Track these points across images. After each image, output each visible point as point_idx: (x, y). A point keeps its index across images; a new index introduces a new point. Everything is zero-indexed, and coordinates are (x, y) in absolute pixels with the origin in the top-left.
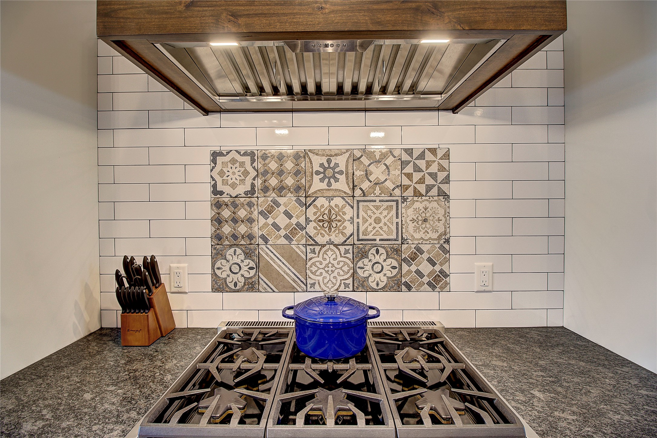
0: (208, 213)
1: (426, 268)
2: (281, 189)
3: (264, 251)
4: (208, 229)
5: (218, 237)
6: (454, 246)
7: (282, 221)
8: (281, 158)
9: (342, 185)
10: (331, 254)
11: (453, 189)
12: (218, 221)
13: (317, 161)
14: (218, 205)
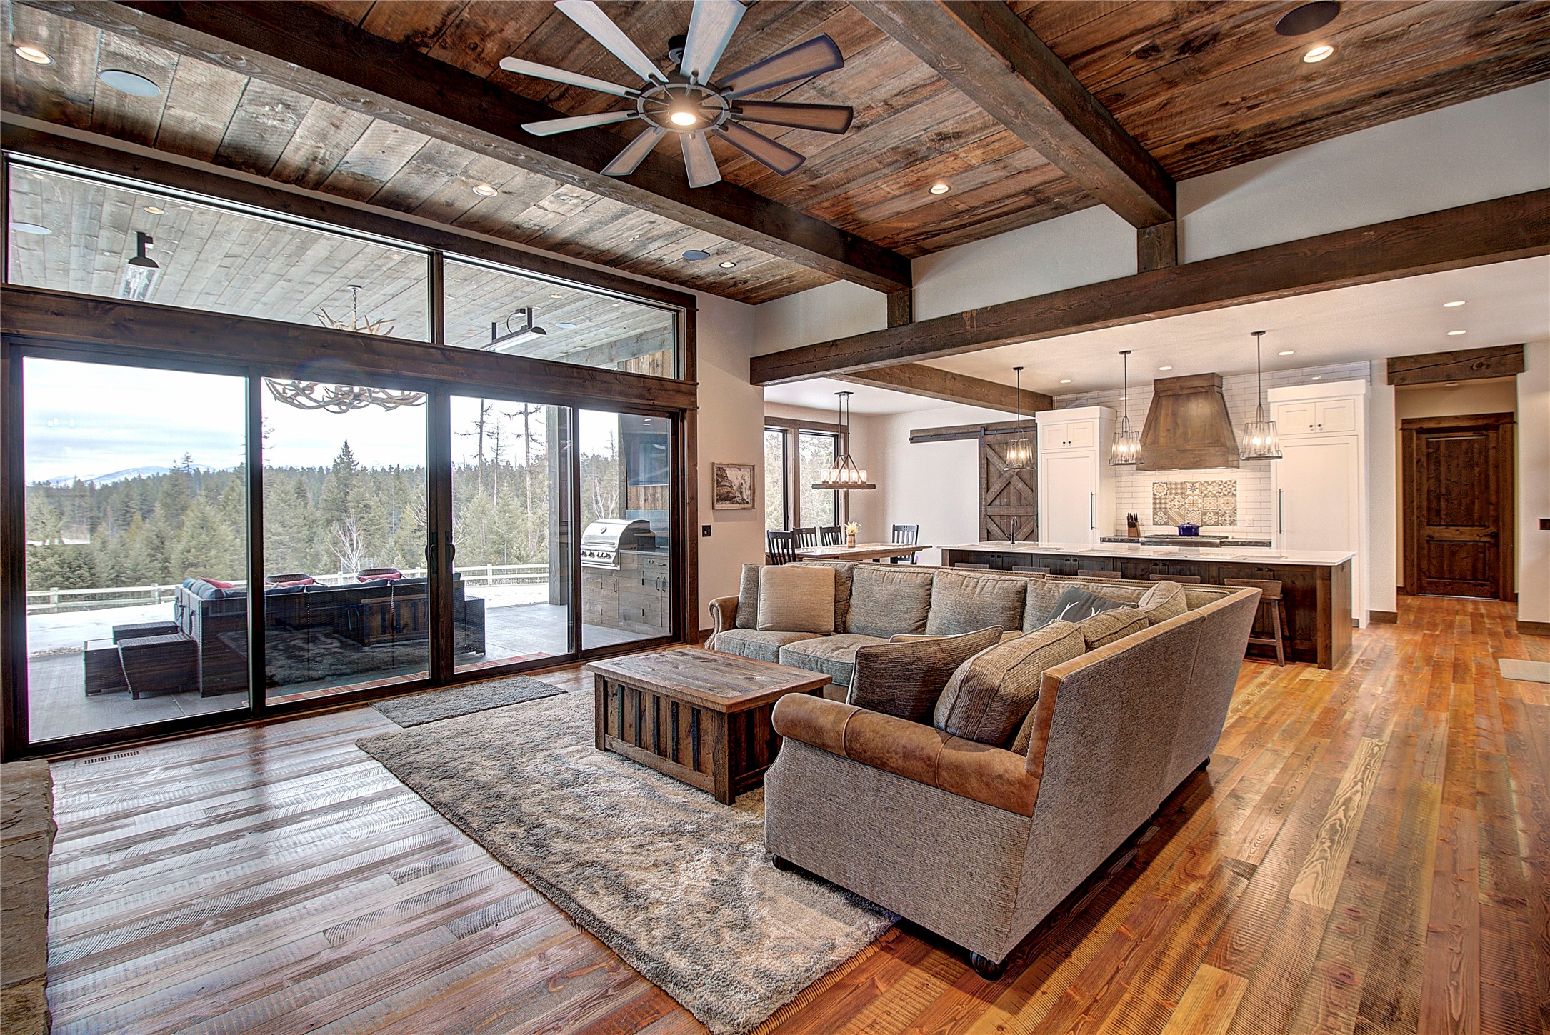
0: (1152, 501)
1: (1228, 519)
2: (1176, 494)
3: (1170, 513)
4: (1152, 506)
5: (1155, 509)
6: (1238, 512)
7: (1177, 503)
8: (1176, 484)
9: (1197, 492)
10: (1194, 514)
11: (1237, 493)
12: (1155, 503)
13: (1188, 485)
14: (1155, 499)
